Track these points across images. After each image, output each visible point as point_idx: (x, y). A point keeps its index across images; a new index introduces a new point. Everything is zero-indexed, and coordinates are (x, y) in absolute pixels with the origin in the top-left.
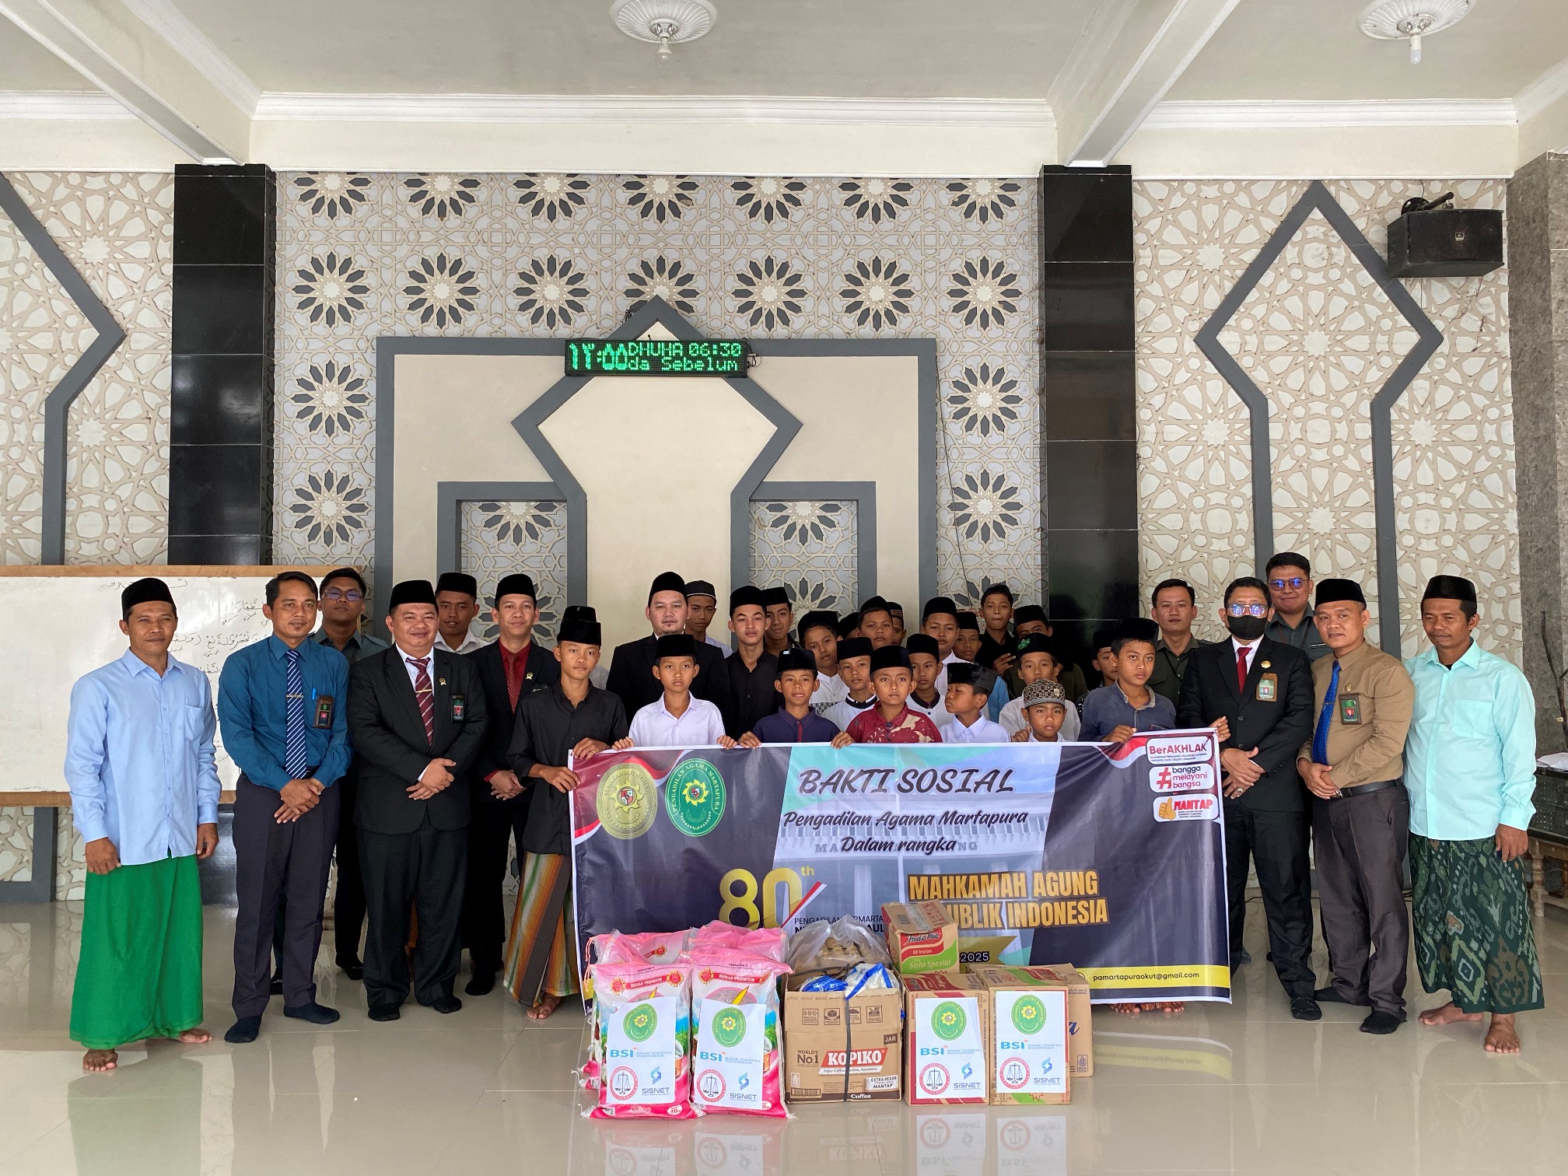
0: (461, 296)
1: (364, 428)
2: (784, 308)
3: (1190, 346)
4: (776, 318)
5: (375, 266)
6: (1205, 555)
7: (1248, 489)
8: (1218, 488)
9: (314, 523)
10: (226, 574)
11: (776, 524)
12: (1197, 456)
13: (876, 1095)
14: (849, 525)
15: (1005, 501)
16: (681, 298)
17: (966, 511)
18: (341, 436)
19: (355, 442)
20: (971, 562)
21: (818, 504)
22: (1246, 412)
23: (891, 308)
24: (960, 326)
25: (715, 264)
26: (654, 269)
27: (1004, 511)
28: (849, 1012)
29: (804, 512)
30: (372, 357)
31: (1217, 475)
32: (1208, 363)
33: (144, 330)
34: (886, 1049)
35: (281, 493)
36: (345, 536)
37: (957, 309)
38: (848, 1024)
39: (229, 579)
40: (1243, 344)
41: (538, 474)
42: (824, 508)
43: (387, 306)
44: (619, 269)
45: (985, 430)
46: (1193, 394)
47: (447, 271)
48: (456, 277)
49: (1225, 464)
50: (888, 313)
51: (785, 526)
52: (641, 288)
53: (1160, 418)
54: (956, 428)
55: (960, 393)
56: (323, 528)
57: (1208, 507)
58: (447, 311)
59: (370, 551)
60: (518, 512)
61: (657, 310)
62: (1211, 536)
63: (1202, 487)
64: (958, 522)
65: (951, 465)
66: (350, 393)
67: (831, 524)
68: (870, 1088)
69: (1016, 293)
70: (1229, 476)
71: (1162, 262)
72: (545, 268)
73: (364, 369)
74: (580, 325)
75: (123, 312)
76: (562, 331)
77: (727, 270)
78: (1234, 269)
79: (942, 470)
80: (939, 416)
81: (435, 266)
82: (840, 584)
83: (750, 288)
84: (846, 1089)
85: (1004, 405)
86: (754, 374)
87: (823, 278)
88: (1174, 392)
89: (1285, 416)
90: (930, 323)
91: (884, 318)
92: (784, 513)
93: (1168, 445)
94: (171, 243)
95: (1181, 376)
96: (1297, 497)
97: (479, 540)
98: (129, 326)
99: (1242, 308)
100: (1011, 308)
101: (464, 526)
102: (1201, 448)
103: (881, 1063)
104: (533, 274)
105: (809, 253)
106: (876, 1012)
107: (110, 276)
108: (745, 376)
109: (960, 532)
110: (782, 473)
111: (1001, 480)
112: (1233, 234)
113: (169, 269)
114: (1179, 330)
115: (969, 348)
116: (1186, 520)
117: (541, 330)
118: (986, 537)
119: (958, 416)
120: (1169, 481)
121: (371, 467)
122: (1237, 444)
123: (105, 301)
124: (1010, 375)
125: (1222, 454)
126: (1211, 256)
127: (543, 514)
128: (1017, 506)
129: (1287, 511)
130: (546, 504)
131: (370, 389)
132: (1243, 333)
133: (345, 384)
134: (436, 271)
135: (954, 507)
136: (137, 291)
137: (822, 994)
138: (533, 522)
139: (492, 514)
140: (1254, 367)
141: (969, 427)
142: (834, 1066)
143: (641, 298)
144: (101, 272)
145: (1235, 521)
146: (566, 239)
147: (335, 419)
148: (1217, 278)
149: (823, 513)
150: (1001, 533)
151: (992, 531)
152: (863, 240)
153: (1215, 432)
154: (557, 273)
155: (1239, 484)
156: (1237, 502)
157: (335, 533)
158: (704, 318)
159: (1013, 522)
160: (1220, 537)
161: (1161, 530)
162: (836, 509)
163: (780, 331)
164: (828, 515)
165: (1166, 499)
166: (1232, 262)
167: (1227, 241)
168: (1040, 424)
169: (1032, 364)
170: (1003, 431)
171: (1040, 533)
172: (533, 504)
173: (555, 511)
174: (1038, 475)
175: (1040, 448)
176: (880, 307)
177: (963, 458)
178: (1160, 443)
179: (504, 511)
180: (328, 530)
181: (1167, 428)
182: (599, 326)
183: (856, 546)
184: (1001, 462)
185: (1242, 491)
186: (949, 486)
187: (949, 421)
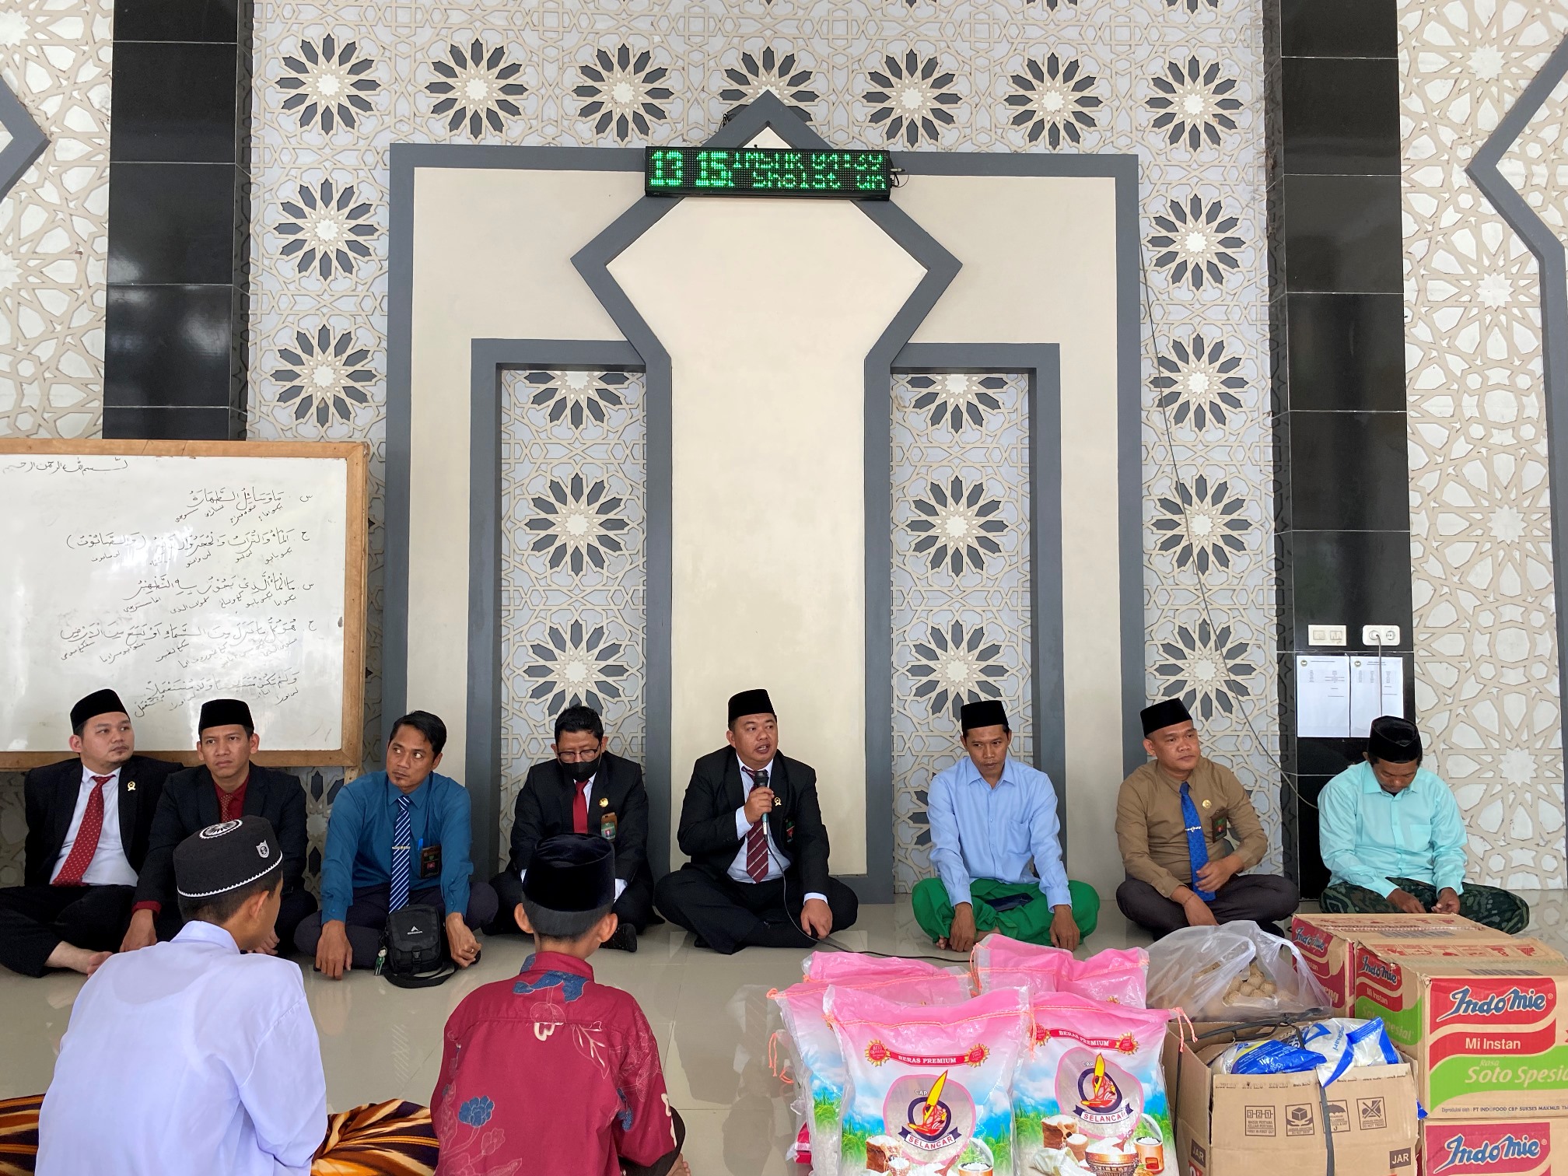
0: (503, 97)
1: (372, 270)
2: (931, 117)
3: (1460, 179)
4: (921, 130)
5: (387, 54)
6: (1484, 450)
8: (1500, 364)
9: (303, 395)
10: (181, 453)
11: (921, 403)
12: (1471, 321)
14: (1018, 405)
15: (1225, 376)
16: (795, 103)
17: (1174, 388)
18: (341, 281)
19: (360, 287)
20: (1181, 455)
21: (977, 378)
22: (1533, 265)
23: (1073, 120)
24: (1162, 145)
25: (840, 60)
26: (760, 64)
27: (1224, 389)
29: (957, 388)
30: (383, 177)
31: (1497, 347)
32: (1485, 201)
33: (74, 135)
35: (260, 354)
36: (345, 413)
37: (1159, 123)
38: (1328, 1134)
39: (186, 459)
40: (1528, 177)
41: (604, 329)
42: (985, 383)
43: (404, 108)
44: (712, 63)
45: (1198, 282)
46: (1464, 241)
47: (484, 63)
48: (496, 71)
49: (1507, 334)
50: (1069, 127)
51: (933, 407)
52: (743, 88)
53: (1422, 272)
54: (1157, 279)
55: (1164, 233)
56: (315, 403)
57: (1486, 388)
58: (483, 115)
59: (380, 432)
60: (577, 385)
61: (768, 111)
62: (1490, 426)
63: (1479, 361)
64: (1164, 402)
65: (1154, 326)
66: (353, 223)
67: (994, 404)
69: (1235, 104)
70: (1512, 348)
71: (1423, 68)
72: (615, 60)
73: (374, 190)
74: (660, 134)
75: (46, 110)
76: (636, 141)
77: (856, 66)
78: (1517, 77)
79: (1145, 332)
80: (1140, 263)
81: (468, 56)
82: (1006, 485)
83: (887, 91)
85: (1222, 249)
86: (895, 196)
87: (982, 81)
88: (1440, 238)
90: (1123, 141)
91: (1063, 133)
92: (931, 389)
93: (1433, 306)
94: (111, 20)
95: (1449, 217)
97: (526, 421)
98: (53, 129)
99: (1527, 130)
100: (1230, 124)
101: (505, 402)
102: (1475, 311)
104: (599, 68)
105: (964, 48)
107: (30, 64)
108: (885, 199)
109: (1167, 414)
110: (934, 331)
111: (1219, 347)
112: (1515, 34)
113: (107, 54)
114: (1446, 157)
115: (1175, 175)
116: (1458, 405)
117: (609, 140)
118: (1200, 423)
119: (1162, 262)
120: (1434, 353)
121: (381, 322)
122: (1522, 306)
123: (21, 96)
124: (1229, 210)
125: (1503, 318)
126: (1486, 62)
127: (611, 388)
128: (1240, 383)
130: (614, 371)
131: (380, 217)
132: (1529, 162)
133: (346, 211)
134: (470, 62)
135: (1159, 382)
136: (65, 83)
137: (1279, 1077)
138: (597, 398)
139: (543, 387)
140: (1544, 206)
141: (1177, 277)
143: (742, 101)
144: (17, 57)
145: (1521, 408)
146: (643, 24)
147: (333, 256)
148: (1494, 90)
149: (983, 390)
150: (1221, 418)
151: (1208, 414)
152: (1034, 32)
153: (1495, 291)
154: (631, 67)
155: (1526, 359)
156: (1524, 381)
157: (332, 409)
158: (826, 127)
159: (1235, 403)
160: (1502, 427)
161: (1427, 416)
162: (1001, 384)
164: (990, 392)
165: (1432, 376)
166: (1514, 70)
167: (1507, 42)
168: (1270, 276)
169: (1257, 197)
170: (1221, 283)
171: (1270, 418)
172: (597, 374)
173: (627, 383)
174: (1268, 343)
175: (1271, 307)
176: (1058, 118)
177: (1170, 318)
178: (1423, 303)
179: (559, 383)
180: (323, 405)
181: (1431, 284)
182: (685, 137)
183: (1028, 434)
184: (1219, 324)
185: (1530, 367)
186: (1153, 355)
187: (1150, 268)
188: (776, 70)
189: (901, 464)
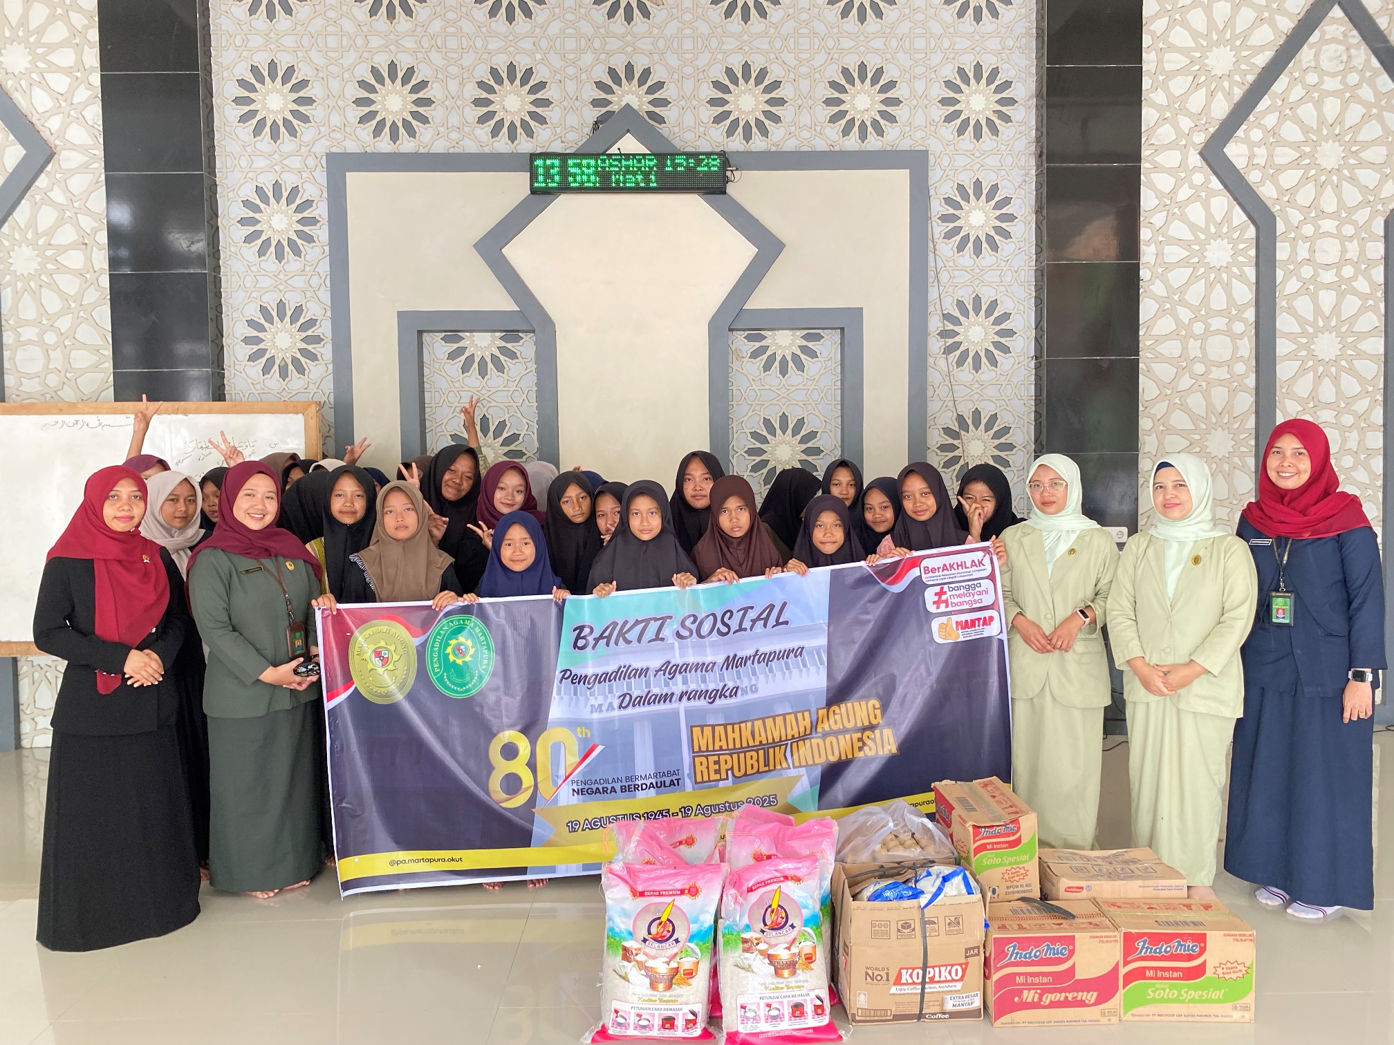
0: (415, 109)
1: (317, 253)
2: (762, 118)
3: (1195, 160)
4: (754, 129)
5: (321, 74)
6: (1204, 384)
7: (1250, 314)
8: (1220, 313)
9: (267, 356)
10: (176, 412)
11: (755, 354)
12: (1198, 278)
13: (954, 1015)
14: (832, 355)
15: (998, 328)
16: (651, 108)
17: (956, 339)
18: (292, 263)
19: (308, 269)
20: (960, 392)
21: (800, 333)
22: (1251, 232)
23: (878, 118)
24: (951, 138)
25: (688, 70)
26: (623, 76)
27: (997, 339)
28: (924, 923)
29: (784, 342)
30: (322, 177)
31: (1218, 300)
32: (1214, 178)
33: (74, 147)
34: (967, 964)
35: (232, 324)
36: (301, 370)
37: (949, 119)
38: (925, 937)
39: (180, 417)
40: (1251, 156)
41: (500, 301)
42: (806, 338)
43: (336, 120)
44: (584, 76)
45: (978, 251)
46: (1196, 213)
47: (399, 81)
48: (409, 87)
49: (1228, 288)
50: (875, 124)
51: (765, 357)
52: (609, 97)
53: (1161, 238)
54: (946, 249)
55: (951, 211)
56: (277, 362)
57: (1208, 333)
58: (400, 124)
59: (329, 386)
60: (482, 343)
61: (628, 120)
62: (1210, 364)
63: (1203, 311)
64: (948, 350)
65: (941, 288)
66: (300, 216)
67: (812, 354)
68: (949, 1006)
69: (1011, 102)
70: (1231, 300)
71: (1168, 67)
72: (504, 76)
73: (315, 189)
74: (544, 139)
75: (50, 127)
76: (525, 145)
77: (701, 76)
78: (1245, 73)
79: (933, 294)
80: (930, 236)
81: (386, 75)
82: (823, 419)
83: (726, 97)
84: (921, 1010)
85: (998, 224)
86: (730, 189)
87: (805, 85)
88: (1176, 210)
89: (1293, 235)
90: (919, 134)
91: (870, 129)
92: (763, 343)
93: (1169, 267)
94: (96, 50)
95: (1184, 193)
96: (1301, 321)
97: (443, 374)
98: (57, 142)
99: (1251, 118)
100: (1006, 119)
101: (426, 358)
102: (1202, 270)
103: (961, 979)
104: (492, 83)
105: (789, 58)
106: (955, 922)
107: (34, 88)
108: (724, 193)
109: (950, 361)
110: (763, 299)
112: (1246, 35)
113: (96, 79)
114: (1184, 142)
115: (961, 161)
116: (1185, 347)
117: (502, 145)
118: (977, 366)
119: (949, 235)
120: (1168, 306)
121: (326, 297)
122: (1240, 266)
123: (29, 115)
124: (1004, 192)
125: (1224, 276)
126: (1220, 60)
127: (509, 346)
128: (1010, 333)
129: (1291, 337)
130: (512, 334)
131: (321, 210)
132: (1252, 145)
133: (294, 206)
134: (387, 80)
135: (944, 334)
136: (63, 104)
137: (895, 903)
138: (498, 354)
139: (455, 346)
140: (1262, 182)
141: (961, 247)
142: (907, 984)
143: (609, 108)
144: (23, 83)
145: (1235, 349)
146: (527, 44)
147: (285, 243)
148: (1226, 84)
149: (804, 343)
150: (994, 362)
151: (984, 360)
152: (847, 43)
153: (1219, 253)
154: (518, 82)
155: (1242, 309)
156: (1239, 327)
157: (291, 367)
158: (676, 130)
159: (1006, 350)
160: (1220, 365)
161: (1159, 358)
162: (818, 338)
163: (758, 143)
164: (810, 345)
165: (1164, 325)
166: (1243, 67)
167: (1238, 43)
168: (1036, 245)
169: (1027, 179)
170: (997, 251)
171: (1034, 361)
172: (498, 334)
173: (521, 342)
174: (1033, 299)
175: (1036, 270)
176: (866, 116)
177: (955, 281)
178: (1160, 265)
179: (468, 342)
180: (283, 363)
181: (1168, 249)
182: (563, 140)
183: (839, 378)
184: (994, 285)
185: (1244, 316)
186: (939, 312)
187: (939, 241)
188: (636, 81)
189: (740, 403)
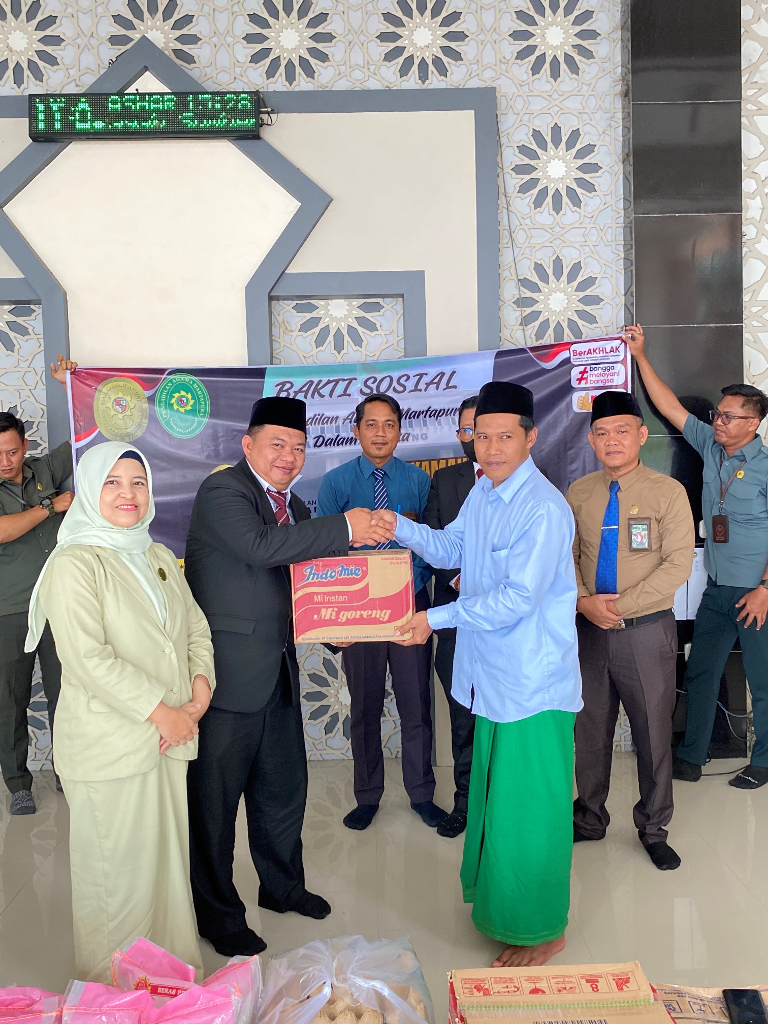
2: (307, 56)
4: (298, 69)
11: (306, 327)
14: (394, 327)
16: (179, 46)
17: (535, 308)
21: (356, 303)
23: (441, 55)
24: (525, 77)
26: (144, 8)
27: (582, 307)
29: (339, 312)
37: (522, 55)
41: (4, 268)
42: (364, 307)
44: (100, 10)
45: (557, 207)
50: (437, 62)
51: (317, 330)
52: (129, 33)
53: (766, 190)
54: (522, 204)
55: (527, 161)
61: (146, 57)
64: (526, 320)
65: (516, 250)
67: (371, 326)
69: (592, 35)
72: (8, 9)
76: (32, 87)
77: (236, 8)
79: (506, 257)
80: (502, 190)
83: (265, 32)
85: (580, 175)
86: (267, 134)
87: (356, 18)
90: (488, 74)
91: (431, 68)
92: (314, 314)
100: (588, 54)
108: (257, 137)
109: (528, 333)
110: (309, 261)
111: (577, 268)
115: (537, 105)
117: (7, 87)
118: (559, 339)
119: (524, 188)
124: (587, 138)
127: (20, 320)
128: (596, 300)
130: (22, 306)
135: (521, 302)
138: (7, 330)
141: (538, 203)
143: (129, 45)
149: (362, 314)
150: (578, 333)
151: (567, 330)
154: (23, 16)
158: (208, 70)
159: (591, 319)
161: (766, 327)
162: (377, 308)
163: (303, 83)
164: (368, 316)
168: (624, 198)
169: (613, 124)
170: (580, 208)
172: (7, 308)
173: (33, 315)
174: (622, 262)
175: (625, 227)
176: (427, 53)
177: (533, 241)
182: (78, 83)
184: (577, 245)
186: (514, 277)
187: (513, 196)
188: (160, 14)
